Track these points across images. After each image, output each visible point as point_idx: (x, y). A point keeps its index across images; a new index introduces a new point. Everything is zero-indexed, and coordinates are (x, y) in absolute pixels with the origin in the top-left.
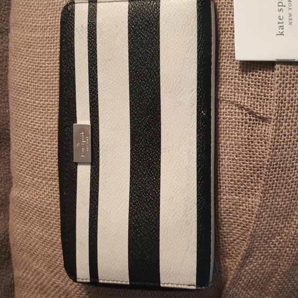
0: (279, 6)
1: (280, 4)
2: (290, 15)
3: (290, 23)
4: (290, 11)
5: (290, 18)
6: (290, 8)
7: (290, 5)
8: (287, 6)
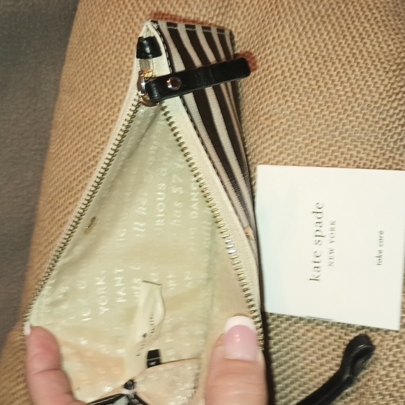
0: (316, 236)
2: (331, 251)
3: (331, 264)
4: (332, 246)
5: (331, 255)
6: (332, 240)
8: (328, 238)
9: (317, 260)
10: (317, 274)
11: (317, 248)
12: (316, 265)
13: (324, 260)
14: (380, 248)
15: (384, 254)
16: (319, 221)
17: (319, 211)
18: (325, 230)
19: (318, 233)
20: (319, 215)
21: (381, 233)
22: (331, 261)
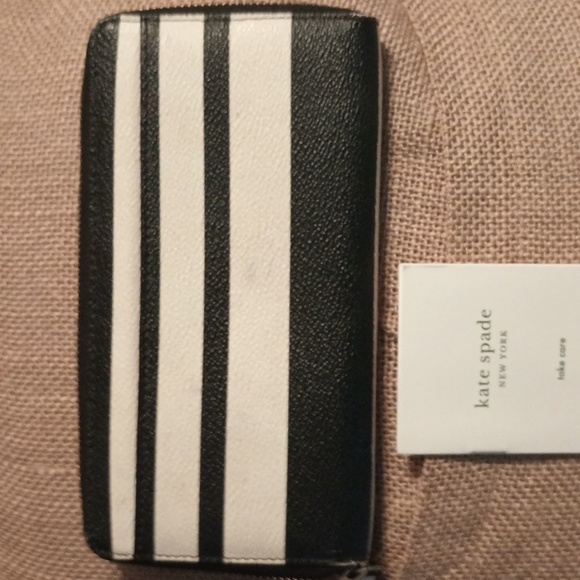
0: (483, 351)
1: (486, 348)
2: (503, 368)
3: (502, 385)
4: (504, 362)
5: (503, 373)
6: (504, 354)
7: (503, 349)
8: (498, 352)
9: (484, 380)
10: (484, 398)
11: (485, 366)
12: (484, 387)
13: (494, 380)
14: (562, 359)
16: (486, 332)
17: (486, 319)
18: (495, 343)
20: (486, 325)
21: (563, 340)
22: (503, 380)
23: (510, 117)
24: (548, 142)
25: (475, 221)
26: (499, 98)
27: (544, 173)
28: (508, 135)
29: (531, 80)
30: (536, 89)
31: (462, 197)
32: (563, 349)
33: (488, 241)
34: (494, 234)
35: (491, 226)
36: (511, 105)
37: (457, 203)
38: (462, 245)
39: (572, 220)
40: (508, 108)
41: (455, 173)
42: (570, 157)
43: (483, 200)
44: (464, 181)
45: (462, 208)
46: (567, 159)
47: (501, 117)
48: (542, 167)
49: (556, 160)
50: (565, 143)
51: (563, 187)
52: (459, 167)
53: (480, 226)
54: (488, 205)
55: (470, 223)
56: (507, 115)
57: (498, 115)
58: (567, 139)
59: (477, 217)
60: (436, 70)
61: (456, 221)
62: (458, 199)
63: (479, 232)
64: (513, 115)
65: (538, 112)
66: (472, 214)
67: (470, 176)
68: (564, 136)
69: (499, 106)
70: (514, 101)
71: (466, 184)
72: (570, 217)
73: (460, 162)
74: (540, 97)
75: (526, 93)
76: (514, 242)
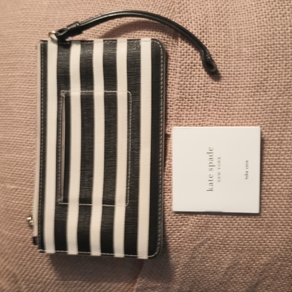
9: (211, 179)
10: (211, 187)
11: (211, 173)
12: (211, 182)
13: (215, 179)
14: (247, 170)
15: (249, 173)
16: (211, 157)
17: (211, 152)
18: (215, 162)
19: (211, 164)
20: (211, 154)
21: (247, 162)
22: (219, 179)
23: (211, 29)
24: (227, 40)
25: (190, 75)
26: (206, 20)
27: (223, 54)
28: (209, 37)
29: (222, 12)
30: (224, 16)
31: (185, 64)
32: (247, 165)
33: (195, 84)
34: (199, 81)
35: (197, 78)
36: (212, 23)
37: (182, 67)
38: (183, 86)
39: (235, 76)
40: (210, 25)
41: (182, 54)
42: (236, 46)
43: (194, 66)
44: (186, 57)
45: (184, 69)
46: (235, 48)
47: (206, 29)
48: (223, 51)
49: (230, 48)
50: (235, 40)
51: (232, 61)
52: (184, 51)
53: (192, 78)
54: (197, 69)
55: (188, 76)
56: (209, 28)
57: (205, 28)
58: (236, 38)
59: (191, 74)
60: (179, 8)
61: (181, 75)
62: (183, 65)
63: (191, 80)
64: (212, 28)
65: (223, 26)
66: (189, 72)
67: (189, 55)
68: (235, 37)
69: (206, 24)
70: (213, 21)
71: (187, 59)
72: (234, 74)
73: (185, 49)
74: (225, 19)
75: (218, 18)
76: (208, 85)
